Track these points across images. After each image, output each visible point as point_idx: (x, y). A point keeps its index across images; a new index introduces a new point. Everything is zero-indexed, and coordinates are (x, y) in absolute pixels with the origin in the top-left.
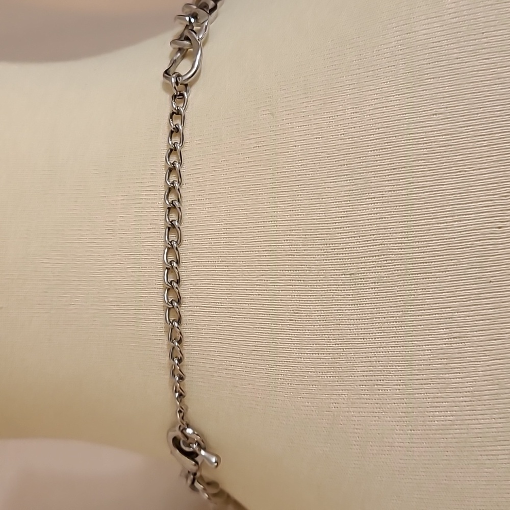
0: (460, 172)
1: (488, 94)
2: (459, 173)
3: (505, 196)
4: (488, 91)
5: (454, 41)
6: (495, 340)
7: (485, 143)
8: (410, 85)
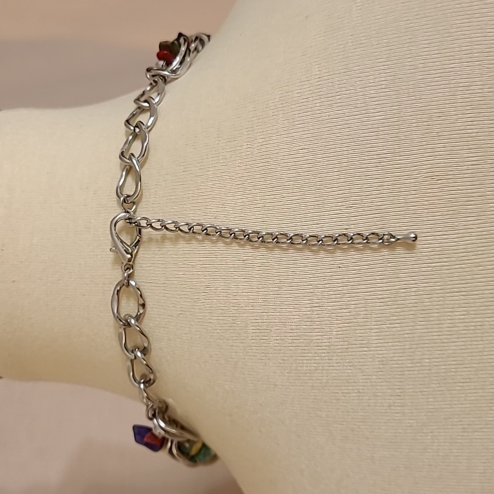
0: (318, 189)
1: (338, 135)
2: (317, 191)
3: (351, 207)
4: (339, 133)
5: (318, 98)
6: (345, 309)
7: (336, 170)
8: (285, 129)
